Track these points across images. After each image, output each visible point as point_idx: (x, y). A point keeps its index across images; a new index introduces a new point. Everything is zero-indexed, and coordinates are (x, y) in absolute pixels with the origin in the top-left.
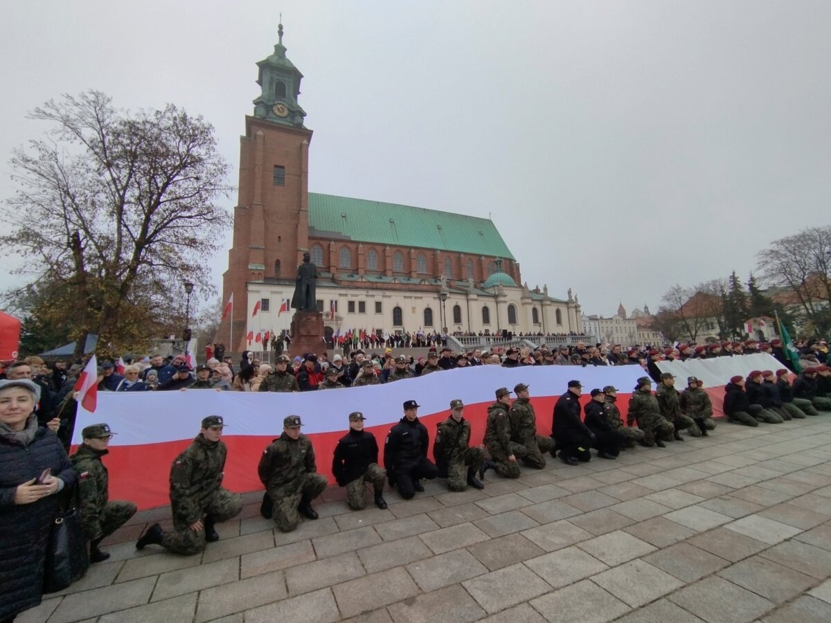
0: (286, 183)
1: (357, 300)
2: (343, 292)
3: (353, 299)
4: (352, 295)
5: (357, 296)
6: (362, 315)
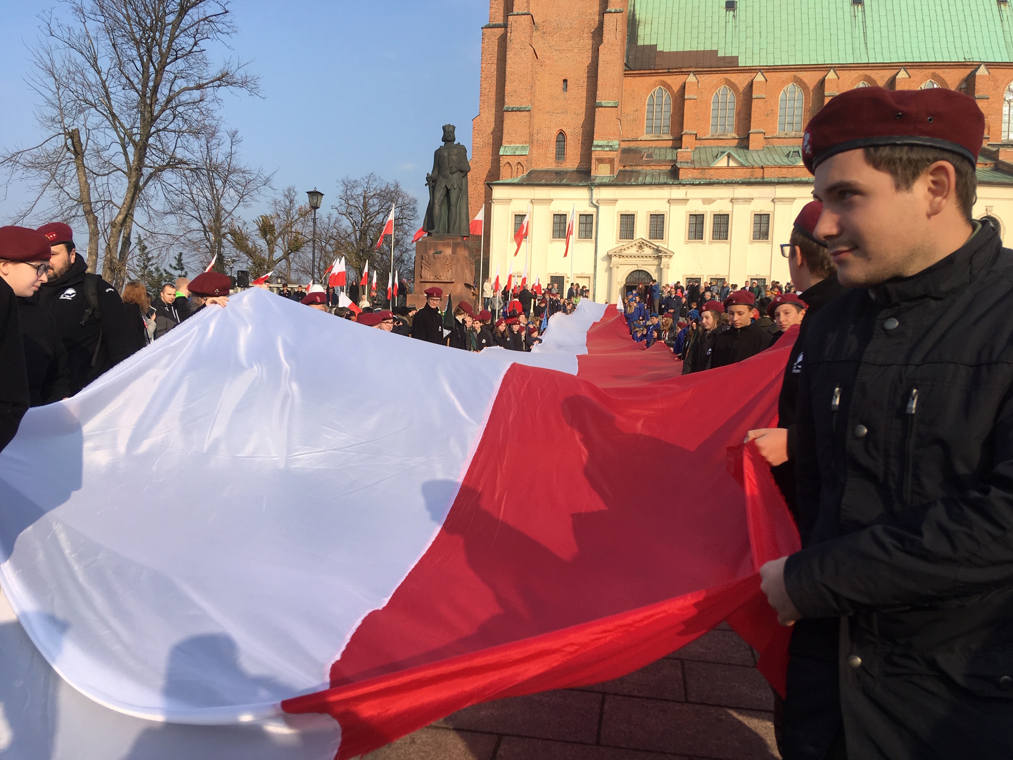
2: (679, 193)
3: (700, 208)
5: (711, 201)
6: (720, 246)
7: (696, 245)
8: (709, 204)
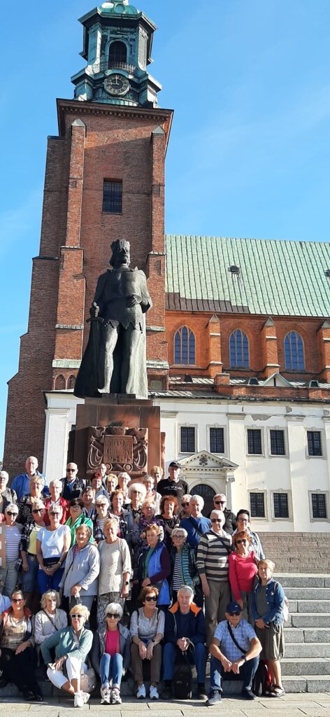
0: (124, 210)
1: (266, 427)
2: (236, 408)
3: (258, 424)
4: (256, 417)
5: (266, 417)
6: (279, 460)
7: (256, 460)
8: (264, 420)
